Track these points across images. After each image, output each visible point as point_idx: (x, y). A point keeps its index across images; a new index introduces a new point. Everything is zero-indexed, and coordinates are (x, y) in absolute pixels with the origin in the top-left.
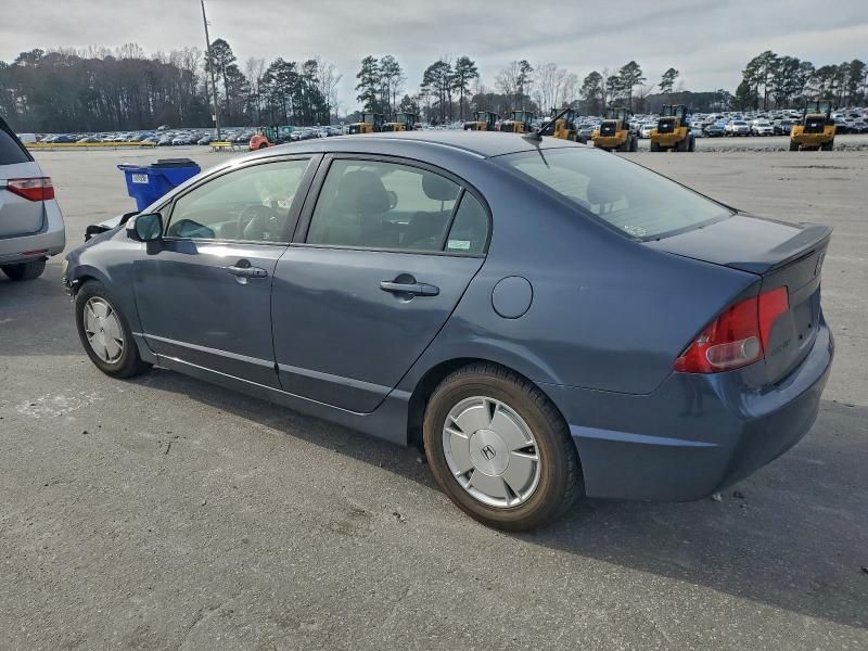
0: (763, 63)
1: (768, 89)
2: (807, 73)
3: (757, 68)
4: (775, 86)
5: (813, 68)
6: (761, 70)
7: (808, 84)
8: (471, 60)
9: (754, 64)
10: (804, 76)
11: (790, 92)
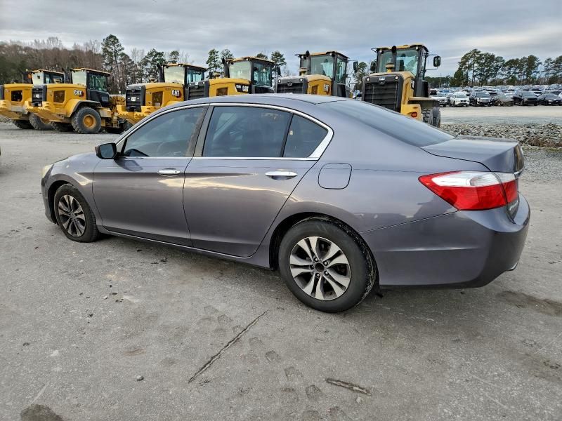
0: (472, 57)
1: (475, 74)
2: (500, 64)
3: (467, 60)
4: (479, 72)
5: (504, 61)
6: (470, 62)
7: (500, 71)
8: (281, 53)
9: (466, 58)
10: (498, 66)
11: (488, 76)
